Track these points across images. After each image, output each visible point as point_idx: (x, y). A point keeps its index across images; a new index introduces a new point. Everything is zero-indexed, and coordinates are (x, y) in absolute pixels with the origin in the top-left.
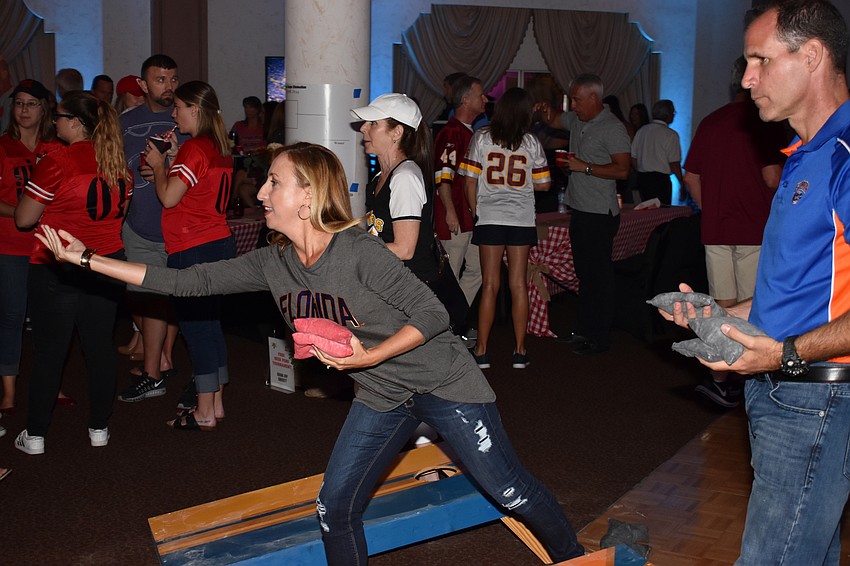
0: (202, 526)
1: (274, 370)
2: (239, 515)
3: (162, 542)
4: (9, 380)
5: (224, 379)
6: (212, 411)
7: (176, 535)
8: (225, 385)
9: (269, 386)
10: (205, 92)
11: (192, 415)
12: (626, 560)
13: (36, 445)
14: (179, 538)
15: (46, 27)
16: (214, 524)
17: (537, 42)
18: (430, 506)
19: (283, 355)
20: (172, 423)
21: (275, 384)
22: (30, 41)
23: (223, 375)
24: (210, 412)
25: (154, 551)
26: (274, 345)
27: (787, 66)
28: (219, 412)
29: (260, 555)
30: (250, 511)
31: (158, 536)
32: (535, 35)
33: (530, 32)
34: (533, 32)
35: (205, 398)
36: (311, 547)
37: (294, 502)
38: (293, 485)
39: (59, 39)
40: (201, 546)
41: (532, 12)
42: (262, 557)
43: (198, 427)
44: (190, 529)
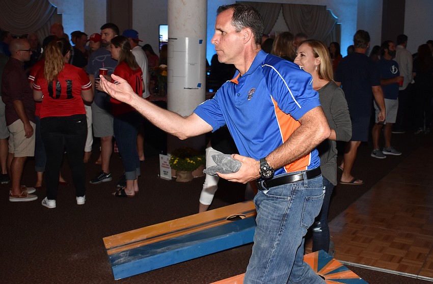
0: (128, 241)
1: (162, 169)
2: (145, 237)
3: (109, 249)
4: (40, 174)
5: (138, 174)
6: (133, 188)
7: (115, 246)
8: (139, 177)
9: (160, 177)
10: (125, 42)
11: (124, 190)
12: (324, 257)
13: (52, 204)
14: (117, 247)
15: (58, 11)
16: (133, 240)
17: (285, 19)
18: (233, 232)
19: (166, 162)
20: (115, 194)
21: (162, 176)
22: (51, 17)
23: (138, 172)
24: (132, 189)
25: (106, 253)
26: (162, 158)
27: (233, 38)
28: (136, 189)
29: (154, 255)
30: (150, 235)
31: (107, 246)
32: (283, 16)
33: (281, 14)
34: (282, 14)
35: (130, 182)
36: (178, 252)
37: (170, 231)
38: (170, 223)
39: (64, 17)
40: (127, 251)
41: (282, 5)
42: (155, 256)
43: (127, 195)
44: (122, 243)
